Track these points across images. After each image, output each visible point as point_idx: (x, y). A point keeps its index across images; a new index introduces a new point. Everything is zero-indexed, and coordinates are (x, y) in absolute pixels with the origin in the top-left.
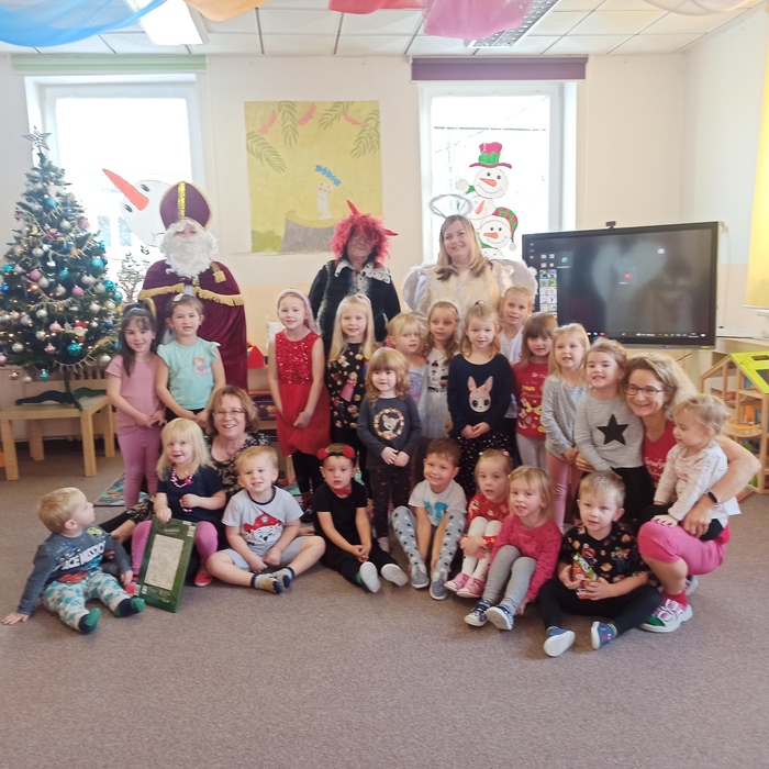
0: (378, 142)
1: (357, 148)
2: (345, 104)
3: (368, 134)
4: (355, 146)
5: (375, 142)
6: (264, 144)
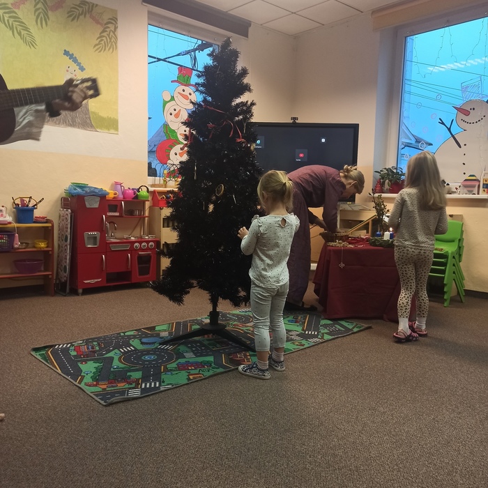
0: (116, 44)
2: (91, 5)
3: (109, 35)
4: (97, 42)
5: (114, 44)
6: (16, 18)
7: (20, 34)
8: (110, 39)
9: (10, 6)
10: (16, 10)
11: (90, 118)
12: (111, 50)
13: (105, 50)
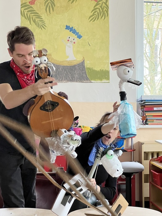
0: (107, 12)
1: (93, 15)
3: (101, 7)
5: (105, 12)
6: (32, 11)
7: (34, 21)
8: (103, 9)
9: (28, 4)
10: (32, 6)
11: (85, 73)
12: (103, 17)
13: (98, 19)
